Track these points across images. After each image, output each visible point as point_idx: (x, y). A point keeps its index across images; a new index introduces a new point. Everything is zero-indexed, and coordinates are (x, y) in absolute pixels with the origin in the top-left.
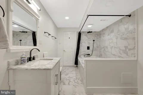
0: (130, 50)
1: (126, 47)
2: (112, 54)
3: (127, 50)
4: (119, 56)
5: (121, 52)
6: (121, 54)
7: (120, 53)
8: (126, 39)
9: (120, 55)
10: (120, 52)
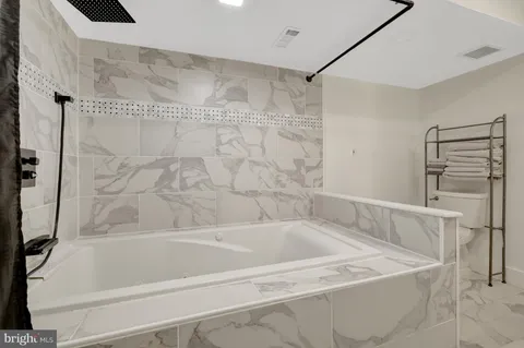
0: (309, 169)
1: (299, 163)
2: (238, 193)
3: (303, 171)
4: (275, 193)
5: (284, 178)
6: (283, 186)
7: (278, 182)
8: (297, 137)
9: (279, 189)
10: (280, 178)
